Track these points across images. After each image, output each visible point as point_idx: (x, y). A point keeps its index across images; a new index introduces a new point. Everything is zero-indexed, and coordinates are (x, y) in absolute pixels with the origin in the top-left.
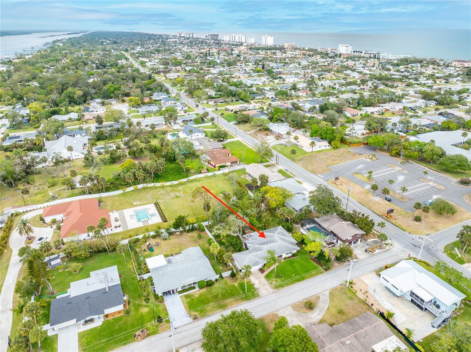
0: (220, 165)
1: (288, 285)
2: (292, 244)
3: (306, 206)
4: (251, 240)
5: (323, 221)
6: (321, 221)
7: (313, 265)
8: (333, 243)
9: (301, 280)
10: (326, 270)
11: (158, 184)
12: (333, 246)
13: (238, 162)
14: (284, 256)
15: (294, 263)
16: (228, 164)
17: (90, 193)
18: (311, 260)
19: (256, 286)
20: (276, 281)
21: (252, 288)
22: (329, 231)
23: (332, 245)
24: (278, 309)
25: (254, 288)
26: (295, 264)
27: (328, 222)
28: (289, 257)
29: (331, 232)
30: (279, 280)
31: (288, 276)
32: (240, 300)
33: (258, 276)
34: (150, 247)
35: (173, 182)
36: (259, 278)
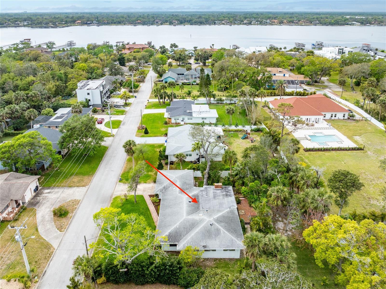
30: (123, 201)
32: (127, 170)
33: (149, 190)
34: (246, 135)
36: (144, 191)
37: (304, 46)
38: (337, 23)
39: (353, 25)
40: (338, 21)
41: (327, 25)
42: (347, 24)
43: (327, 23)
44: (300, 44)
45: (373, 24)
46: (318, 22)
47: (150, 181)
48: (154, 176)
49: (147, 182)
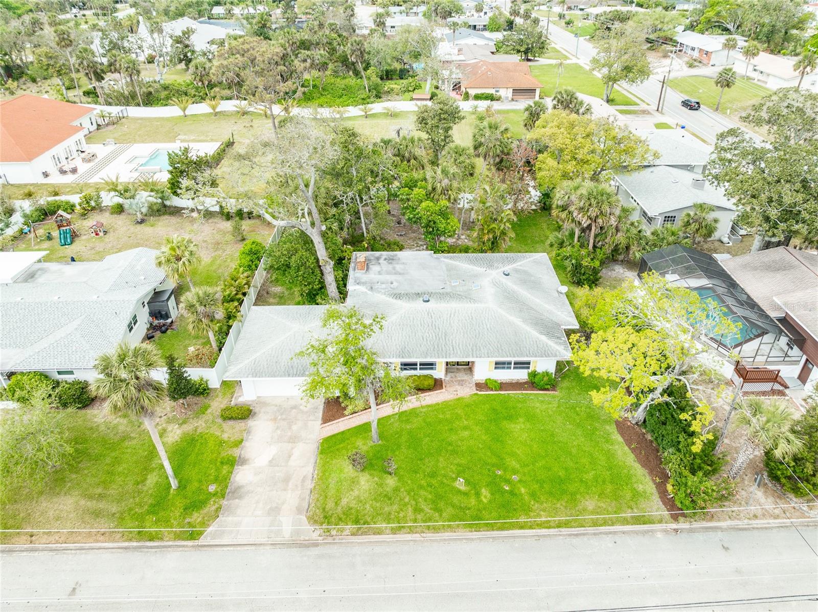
0: (478, 91)
1: (399, 529)
2: (549, 328)
3: (695, 206)
4: (380, 273)
5: (755, 269)
6: (745, 267)
7: (610, 455)
8: (774, 377)
9: (490, 526)
10: (676, 511)
13: (537, 93)
14: (484, 371)
15: (510, 418)
16: (506, 93)
18: (612, 429)
19: (242, 476)
20: (350, 483)
21: (216, 480)
22: (773, 314)
23: (767, 386)
25: (224, 481)
26: (518, 428)
27: (779, 276)
28: (503, 386)
29: (786, 321)
31: (433, 475)
32: (104, 526)
33: (294, 428)
34: (65, 233)
35: (319, 110)
36: (294, 440)
47: (230, 431)
48: (200, 424)
49: (236, 437)
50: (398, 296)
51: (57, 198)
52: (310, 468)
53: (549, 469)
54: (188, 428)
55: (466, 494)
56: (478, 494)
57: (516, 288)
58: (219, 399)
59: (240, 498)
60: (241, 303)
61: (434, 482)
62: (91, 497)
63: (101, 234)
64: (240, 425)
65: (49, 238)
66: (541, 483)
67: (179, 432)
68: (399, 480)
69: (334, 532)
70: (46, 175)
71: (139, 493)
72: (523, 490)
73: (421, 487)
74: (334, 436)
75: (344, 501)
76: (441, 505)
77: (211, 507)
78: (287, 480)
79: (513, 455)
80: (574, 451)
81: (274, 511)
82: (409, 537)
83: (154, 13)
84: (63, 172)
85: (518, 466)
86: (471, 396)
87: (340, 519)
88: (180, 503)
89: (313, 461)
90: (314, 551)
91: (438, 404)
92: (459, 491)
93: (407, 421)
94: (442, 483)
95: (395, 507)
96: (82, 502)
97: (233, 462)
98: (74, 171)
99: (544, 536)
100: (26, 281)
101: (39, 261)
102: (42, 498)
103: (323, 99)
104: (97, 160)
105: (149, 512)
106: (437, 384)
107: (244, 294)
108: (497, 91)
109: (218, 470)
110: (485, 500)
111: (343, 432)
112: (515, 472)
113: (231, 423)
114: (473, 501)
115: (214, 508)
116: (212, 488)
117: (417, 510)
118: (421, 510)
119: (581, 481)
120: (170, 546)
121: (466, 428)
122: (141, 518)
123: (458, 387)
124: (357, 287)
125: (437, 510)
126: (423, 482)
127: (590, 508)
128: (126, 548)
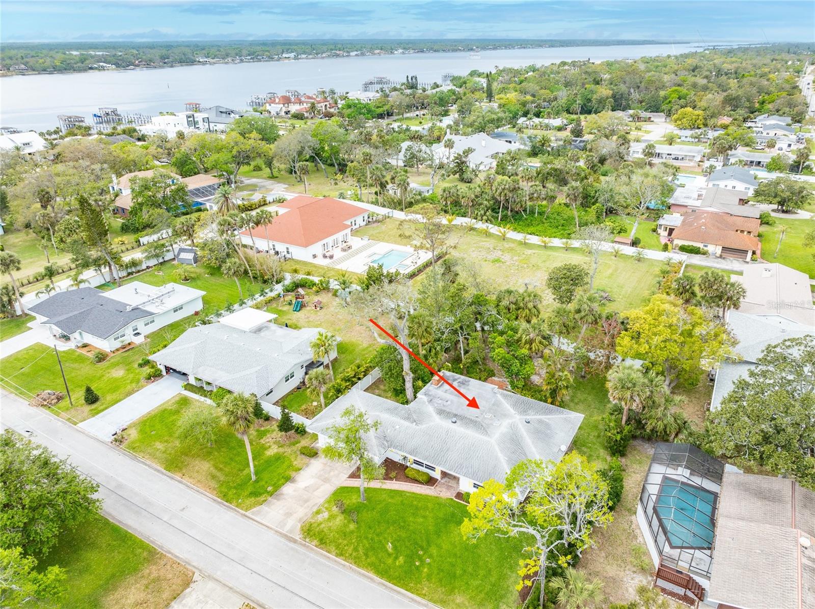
0: (686, 243)
1: (340, 555)
8: (685, 584)
9: (390, 579)
11: (494, 229)
12: (685, 598)
13: (750, 254)
14: (465, 486)
16: (714, 249)
17: (384, 206)
19: (287, 489)
20: (332, 517)
21: (274, 485)
23: (679, 590)
24: (218, 575)
25: (277, 487)
30: (340, 520)
31: (379, 534)
32: (213, 484)
33: (332, 473)
34: (298, 302)
35: (529, 236)
36: (326, 480)
37: (82, 121)
38: (67, 67)
39: (103, 69)
40: (68, 62)
41: (51, 73)
42: (91, 68)
43: (48, 67)
44: (70, 118)
45: (138, 66)
46: (23, 66)
47: (299, 461)
48: (288, 450)
49: (299, 466)
50: (441, 412)
51: (308, 277)
52: (322, 501)
53: (454, 566)
54: (281, 450)
55: (389, 555)
56: (396, 558)
57: (525, 434)
58: (307, 440)
59: (278, 500)
60: (353, 384)
61: (376, 539)
62: (216, 468)
63: (318, 309)
64: (306, 459)
65: (290, 304)
66: (441, 570)
67: (275, 451)
68: (358, 528)
69: (307, 540)
70: (315, 256)
71: (237, 475)
72: (426, 570)
73: (366, 538)
74: (347, 487)
75: (323, 526)
76: (370, 554)
77: (262, 498)
78: (306, 501)
79: (439, 547)
80: (481, 563)
81: (288, 514)
82: (343, 562)
83: (461, 126)
84: (325, 257)
85: (435, 554)
86: (447, 499)
87: (315, 534)
88: (250, 489)
89: (327, 497)
90: (292, 545)
91: (421, 495)
92: (387, 550)
93: (392, 497)
94: (381, 542)
95: (345, 542)
96: (212, 469)
97: (288, 479)
98: (331, 257)
99: (416, 601)
100: (255, 332)
101: (270, 321)
102: (198, 458)
103: (540, 228)
104: (350, 251)
105: (235, 488)
106: (431, 481)
107: (359, 379)
108: (706, 246)
109: (278, 480)
110: (397, 564)
111: (353, 488)
112: (431, 556)
113: (303, 456)
114: (390, 561)
115: (263, 499)
116: (270, 489)
117: (356, 550)
118: (358, 551)
119: (467, 583)
120: (232, 509)
121: (424, 517)
122: (230, 488)
123: (444, 490)
124: (423, 397)
125: (366, 555)
126: (370, 536)
127: (458, 601)
128: (215, 500)
